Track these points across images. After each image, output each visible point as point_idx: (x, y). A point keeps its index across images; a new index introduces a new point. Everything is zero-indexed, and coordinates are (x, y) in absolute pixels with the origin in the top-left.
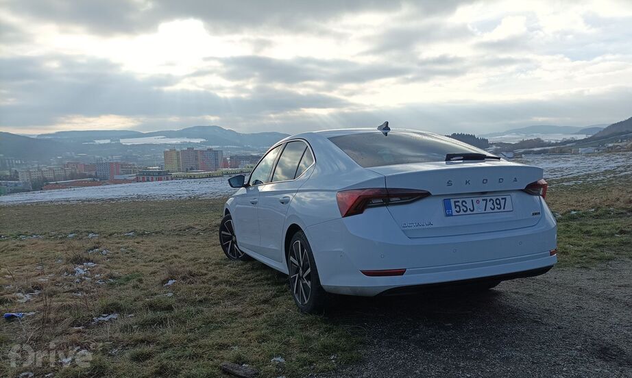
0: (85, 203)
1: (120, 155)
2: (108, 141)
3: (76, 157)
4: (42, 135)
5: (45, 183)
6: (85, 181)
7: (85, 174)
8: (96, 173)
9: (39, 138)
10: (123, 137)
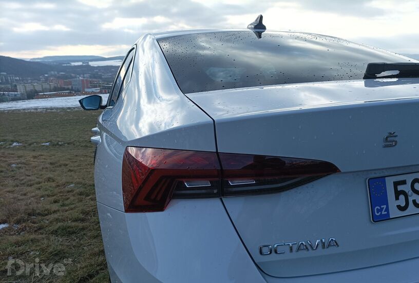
0: (48, 111)
1: (89, 74)
2: (80, 63)
3: (58, 75)
4: (34, 59)
5: (36, 94)
6: (64, 93)
7: (64, 88)
8: (72, 87)
9: (31, 61)
10: (92, 61)
